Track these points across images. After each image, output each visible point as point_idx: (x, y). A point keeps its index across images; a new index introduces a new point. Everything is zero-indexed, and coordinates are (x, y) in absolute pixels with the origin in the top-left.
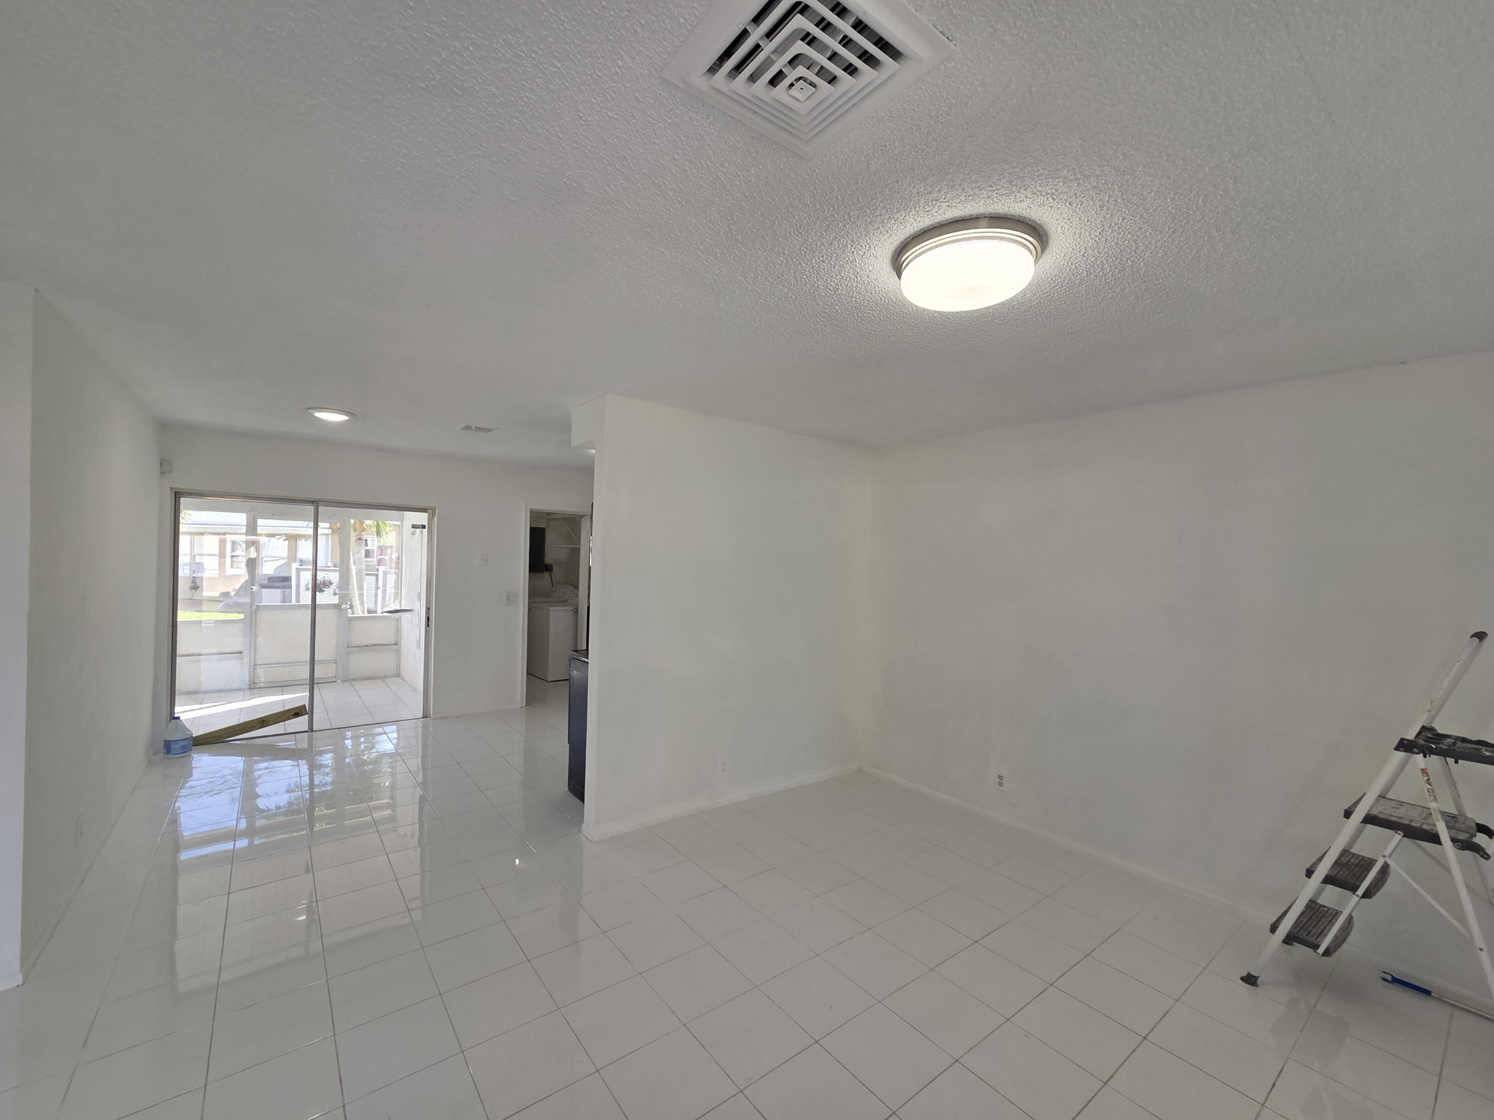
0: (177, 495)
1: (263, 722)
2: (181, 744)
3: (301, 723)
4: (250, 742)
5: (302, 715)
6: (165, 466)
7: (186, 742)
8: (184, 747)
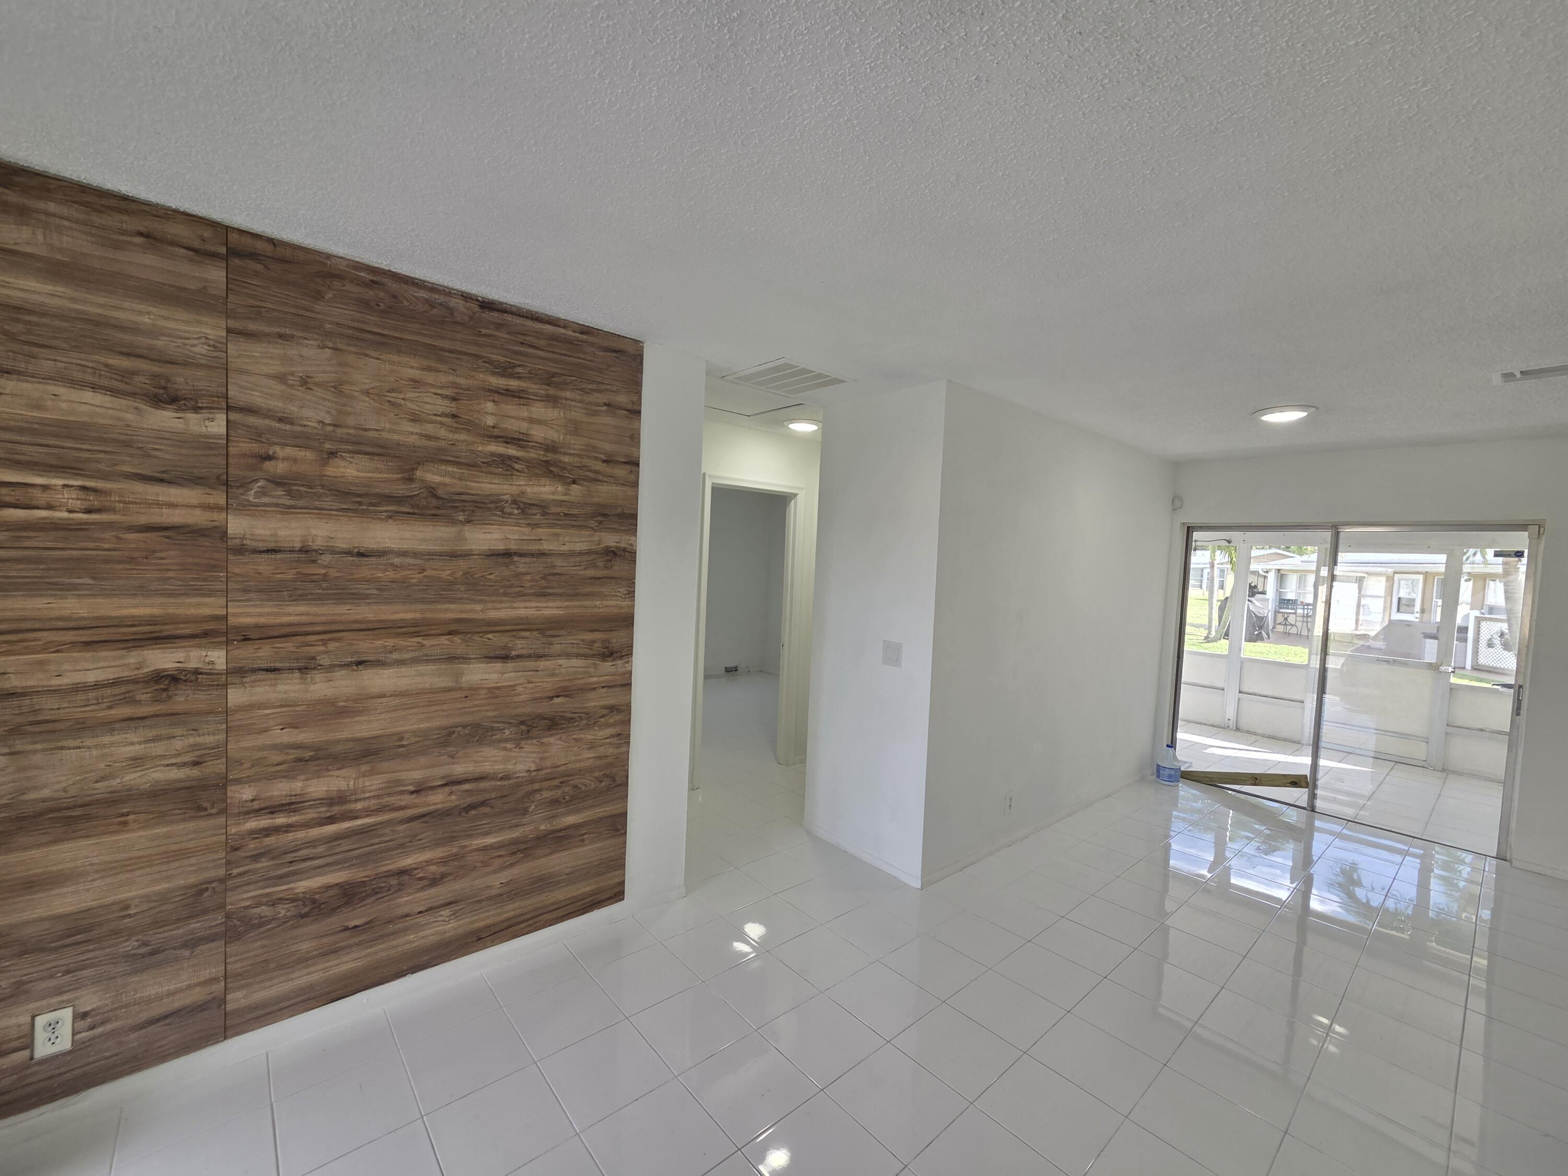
0: (1190, 530)
1: (1256, 779)
2: (1168, 772)
3: (1299, 795)
4: (1243, 796)
5: (1301, 787)
6: (1176, 502)
7: (1173, 772)
8: (1170, 776)
